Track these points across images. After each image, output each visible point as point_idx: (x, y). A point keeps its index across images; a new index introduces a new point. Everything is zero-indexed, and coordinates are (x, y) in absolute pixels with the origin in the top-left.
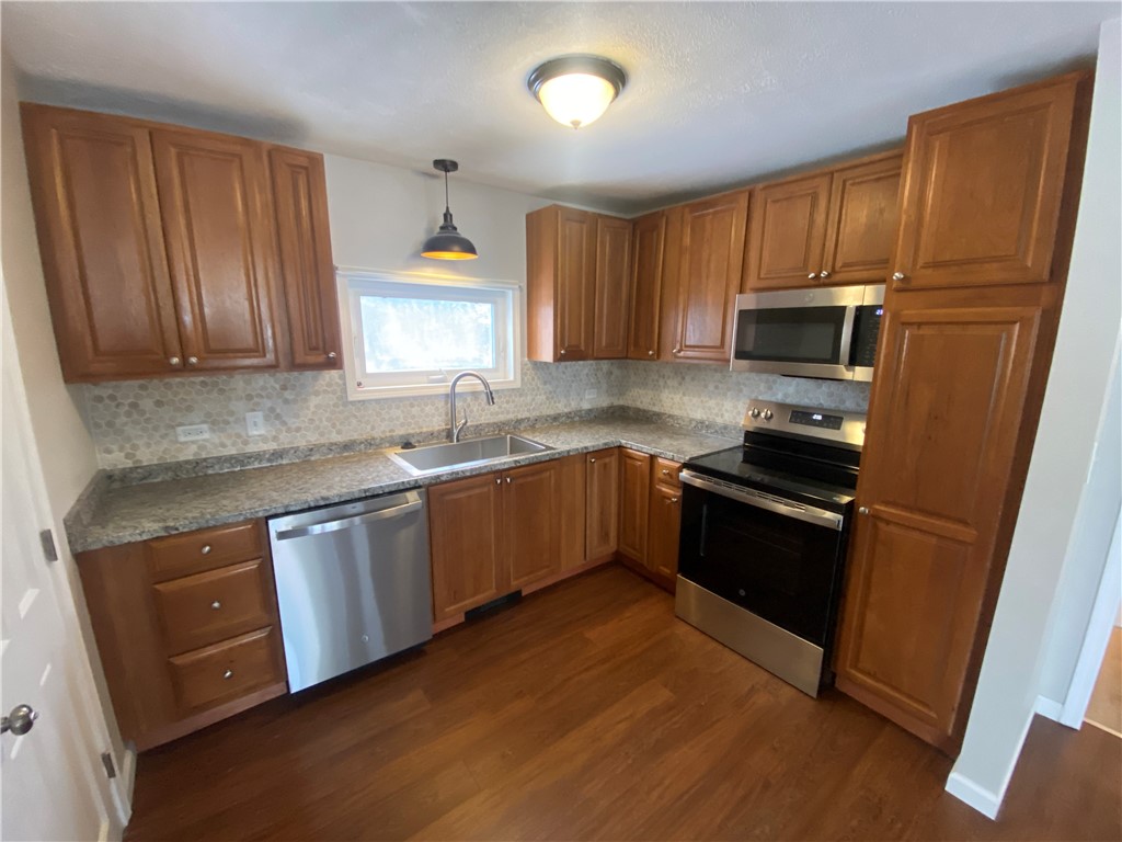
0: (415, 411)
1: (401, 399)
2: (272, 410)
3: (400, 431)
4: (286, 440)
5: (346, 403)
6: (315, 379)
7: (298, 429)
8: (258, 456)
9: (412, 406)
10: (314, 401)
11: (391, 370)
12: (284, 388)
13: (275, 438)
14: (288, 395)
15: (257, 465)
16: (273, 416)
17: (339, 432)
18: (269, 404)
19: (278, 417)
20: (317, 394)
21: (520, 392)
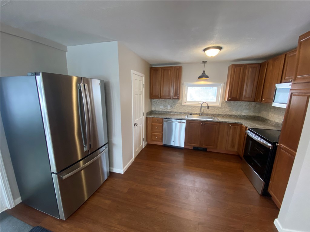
0: (194, 108)
1: (192, 106)
2: (171, 105)
3: (191, 112)
4: (172, 110)
5: (182, 106)
6: (178, 101)
7: (174, 109)
8: (168, 112)
10: (177, 105)
11: (192, 101)
12: (173, 102)
13: (171, 110)
14: (174, 103)
15: (168, 113)
16: (171, 106)
17: (180, 110)
19: (172, 106)
20: (178, 103)
21: (220, 108)
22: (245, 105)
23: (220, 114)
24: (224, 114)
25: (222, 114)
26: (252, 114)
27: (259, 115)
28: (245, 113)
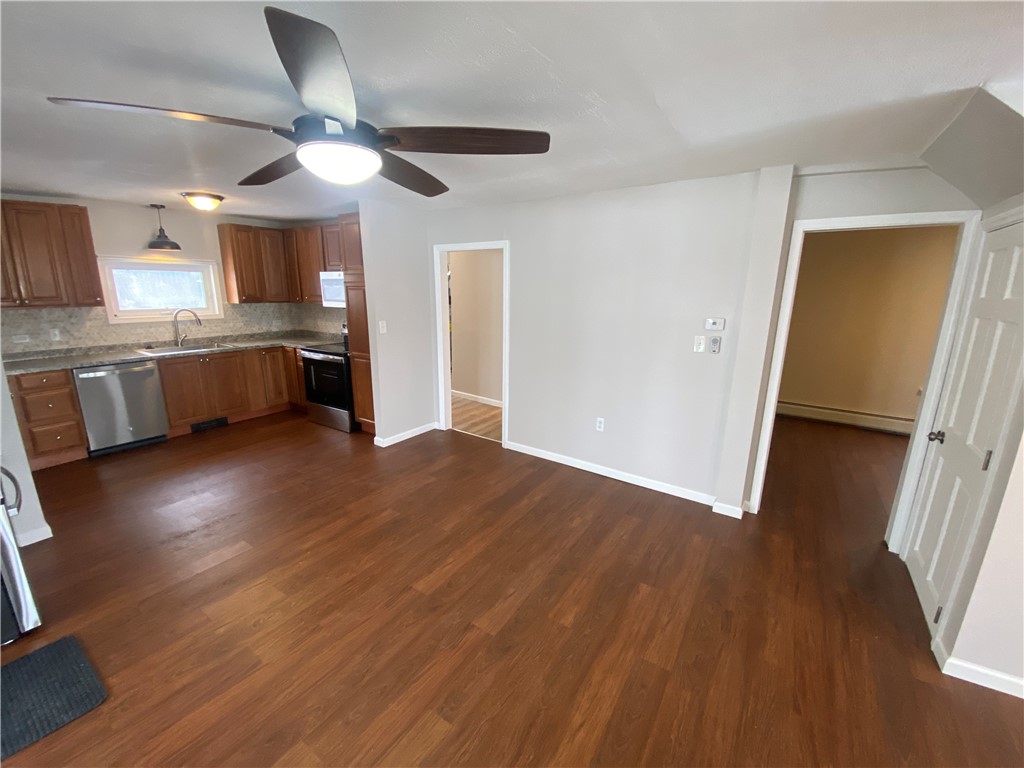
0: (152, 330)
1: (142, 324)
2: (64, 328)
3: (146, 341)
4: (73, 344)
5: (108, 325)
6: (89, 312)
7: (80, 338)
8: (59, 351)
9: (151, 327)
10: (88, 324)
11: (135, 308)
12: (70, 317)
13: (67, 343)
14: (73, 320)
15: (57, 355)
16: (64, 331)
17: (105, 340)
18: (62, 325)
19: (68, 331)
20: (90, 320)
21: (224, 321)
22: (272, 309)
23: (228, 337)
24: (237, 333)
25: (232, 336)
26: (288, 327)
27: (301, 328)
28: (276, 326)
